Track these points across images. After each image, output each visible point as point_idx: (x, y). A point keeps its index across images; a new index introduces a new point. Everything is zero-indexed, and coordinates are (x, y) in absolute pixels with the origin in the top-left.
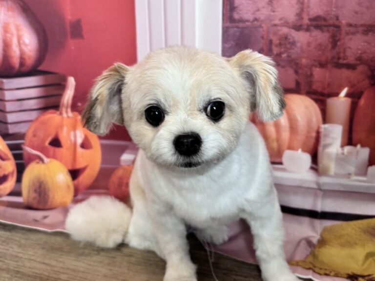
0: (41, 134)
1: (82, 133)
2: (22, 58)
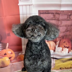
0: (2, 54)
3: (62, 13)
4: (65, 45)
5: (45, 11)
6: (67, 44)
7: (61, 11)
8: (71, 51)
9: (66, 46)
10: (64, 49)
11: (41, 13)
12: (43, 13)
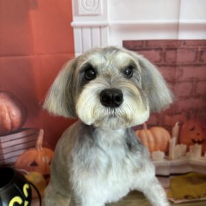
2: (12, 124)
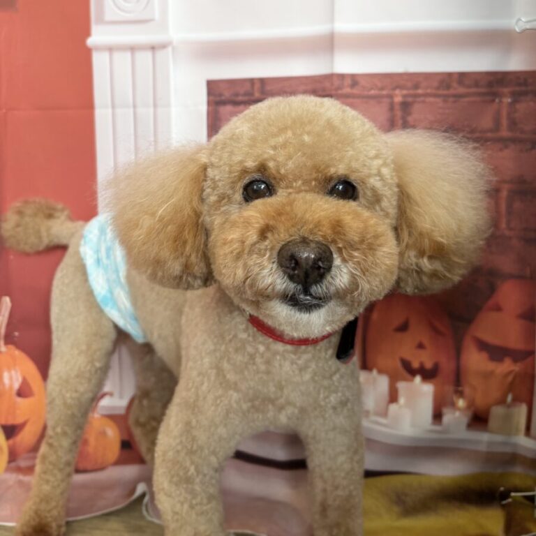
1: (19, 374)
3: (347, 90)
4: (408, 357)
5: (248, 87)
6: (421, 346)
7: (342, 77)
8: (453, 405)
9: (416, 365)
10: (402, 386)
11: (221, 95)
12: (237, 95)
